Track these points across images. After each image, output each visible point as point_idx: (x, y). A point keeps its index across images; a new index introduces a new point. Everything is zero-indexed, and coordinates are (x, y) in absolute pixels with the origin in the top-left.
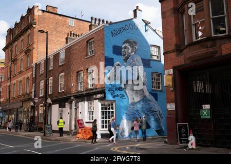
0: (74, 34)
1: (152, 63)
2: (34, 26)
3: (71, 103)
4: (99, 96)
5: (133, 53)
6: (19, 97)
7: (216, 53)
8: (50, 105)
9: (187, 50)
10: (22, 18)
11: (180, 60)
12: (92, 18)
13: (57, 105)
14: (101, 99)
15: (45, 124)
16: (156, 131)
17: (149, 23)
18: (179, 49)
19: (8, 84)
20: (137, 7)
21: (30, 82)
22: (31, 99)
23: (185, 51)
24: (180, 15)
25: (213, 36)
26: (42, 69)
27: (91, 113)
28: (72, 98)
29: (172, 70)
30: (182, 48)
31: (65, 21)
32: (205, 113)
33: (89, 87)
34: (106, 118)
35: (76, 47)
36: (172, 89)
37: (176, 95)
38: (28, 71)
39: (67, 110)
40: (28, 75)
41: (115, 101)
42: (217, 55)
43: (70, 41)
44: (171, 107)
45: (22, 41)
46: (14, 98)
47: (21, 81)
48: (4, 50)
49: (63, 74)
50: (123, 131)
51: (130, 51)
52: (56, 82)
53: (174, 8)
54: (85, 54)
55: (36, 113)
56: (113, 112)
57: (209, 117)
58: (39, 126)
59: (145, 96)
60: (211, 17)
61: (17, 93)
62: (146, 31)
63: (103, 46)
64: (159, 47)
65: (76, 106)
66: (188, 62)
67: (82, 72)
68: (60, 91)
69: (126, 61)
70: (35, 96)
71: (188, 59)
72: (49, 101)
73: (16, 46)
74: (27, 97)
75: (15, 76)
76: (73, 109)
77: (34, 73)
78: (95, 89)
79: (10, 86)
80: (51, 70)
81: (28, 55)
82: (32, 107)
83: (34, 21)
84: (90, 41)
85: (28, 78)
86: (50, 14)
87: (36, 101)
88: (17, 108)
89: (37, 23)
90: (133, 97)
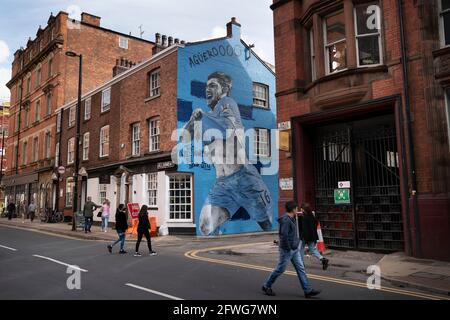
0: (127, 62)
1: (255, 111)
2: (60, 46)
3: (119, 176)
4: (167, 164)
5: (225, 95)
6: (33, 164)
7: (364, 95)
8: (85, 179)
9: (316, 88)
10: (40, 32)
11: (304, 107)
12: (157, 36)
13: (97, 180)
14: (168, 170)
15: (75, 211)
16: (259, 223)
17: (253, 46)
18: (302, 88)
19: (15, 143)
20: (233, 19)
21: (51, 141)
22: (53, 169)
23: (312, 91)
24: (305, 32)
25: (358, 66)
26: (72, 119)
27: (153, 193)
28: (121, 167)
29: (289, 123)
30: (308, 86)
31: (113, 41)
32: (342, 195)
33: (151, 150)
34: (177, 201)
35: (130, 83)
36: (288, 155)
37: (294, 164)
38: (48, 122)
39: (112, 187)
40: (49, 128)
41: (193, 174)
42: (365, 99)
43: (120, 73)
44: (286, 184)
45: (39, 71)
46: (24, 167)
47: (36, 139)
48: (9, 85)
49: (107, 126)
50: (206, 223)
51: (219, 91)
52: (95, 140)
54: (143, 94)
55: (61, 192)
56: (189, 192)
57: (348, 202)
58: (67, 213)
59: (242, 167)
60: (356, 35)
61: (29, 159)
62: (247, 59)
63: (175, 81)
64: (266, 87)
65: (127, 181)
66: (317, 110)
67: (139, 125)
68: (101, 156)
69: (213, 108)
70: (60, 165)
71: (317, 105)
72: (83, 172)
73: (29, 79)
74: (46, 165)
75: (27, 129)
76: (123, 187)
77: (59, 126)
78: (162, 153)
79: (17, 147)
80: (88, 121)
81: (49, 96)
82: (55, 182)
83: (60, 38)
84: (153, 73)
85: (48, 134)
86: (88, 28)
87: (61, 172)
88: (30, 184)
89: (65, 41)
90: (222, 167)
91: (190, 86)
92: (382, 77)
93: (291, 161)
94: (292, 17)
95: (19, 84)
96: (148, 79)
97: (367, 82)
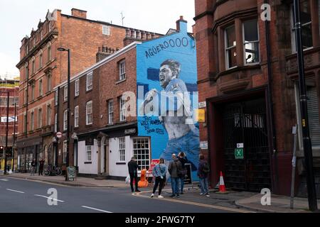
0: (107, 49)
2: (56, 37)
3: (99, 139)
5: (175, 77)
6: (38, 130)
7: (247, 85)
8: (76, 142)
11: (214, 91)
13: (84, 142)
14: (132, 135)
18: (213, 78)
19: (25, 113)
20: (181, 17)
21: (52, 111)
22: (53, 134)
23: (218, 81)
25: (245, 64)
26: (66, 95)
27: (122, 152)
28: (101, 133)
29: (205, 102)
31: (97, 30)
32: (239, 153)
33: (121, 120)
34: (139, 158)
35: (105, 69)
36: (205, 125)
37: (209, 132)
38: (49, 97)
39: (95, 148)
40: (50, 101)
41: (150, 137)
42: (248, 87)
44: (204, 145)
45: (41, 55)
46: (31, 132)
47: (40, 110)
48: (18, 66)
49: (91, 102)
51: (170, 74)
52: (83, 112)
53: (208, 29)
54: (115, 78)
55: (60, 152)
57: (242, 157)
58: (63, 168)
59: (190, 131)
60: (243, 42)
61: (36, 125)
63: (135, 70)
65: (105, 143)
66: (221, 94)
67: (113, 101)
68: (87, 124)
69: (165, 88)
70: (58, 130)
71: (221, 91)
72: (75, 136)
73: (33, 62)
74: (48, 131)
75: (33, 102)
76: (102, 147)
77: (56, 100)
78: (126, 122)
79: (26, 116)
80: (77, 97)
81: (49, 76)
82: (55, 144)
83: (56, 30)
84: (121, 62)
85: (49, 106)
86: (76, 21)
87: (58, 136)
88: (37, 146)
89: (60, 33)
90: (173, 132)
91: (146, 73)
92: (258, 72)
93: (206, 129)
94: (206, 28)
95: (26, 65)
96: (118, 67)
97: (249, 76)
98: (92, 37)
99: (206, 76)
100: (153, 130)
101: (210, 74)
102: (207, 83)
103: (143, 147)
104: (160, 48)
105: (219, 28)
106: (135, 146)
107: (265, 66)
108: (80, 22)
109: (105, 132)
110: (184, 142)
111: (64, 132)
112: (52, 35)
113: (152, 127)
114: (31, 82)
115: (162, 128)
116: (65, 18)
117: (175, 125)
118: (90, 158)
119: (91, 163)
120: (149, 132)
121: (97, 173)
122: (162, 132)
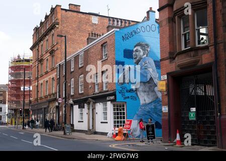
2: (57, 26)
3: (89, 104)
5: (145, 56)
6: (46, 97)
7: (198, 62)
8: (72, 106)
9: (177, 57)
10: (47, 17)
11: (172, 67)
12: (110, 20)
13: (77, 106)
14: (112, 101)
18: (172, 57)
19: (36, 84)
21: (55, 83)
22: (56, 100)
25: (197, 46)
27: (105, 114)
28: (89, 99)
29: (166, 76)
32: (192, 115)
33: (104, 89)
35: (93, 50)
39: (85, 110)
40: (54, 75)
41: (126, 103)
42: (199, 64)
44: (165, 109)
45: (47, 40)
46: (41, 98)
47: (47, 82)
48: (32, 49)
49: (83, 75)
52: (77, 83)
53: (169, 18)
55: (61, 113)
56: (124, 113)
57: (195, 119)
59: (157, 98)
60: (196, 28)
61: (44, 93)
65: (93, 107)
66: (178, 69)
68: (80, 92)
69: (138, 64)
70: (59, 97)
71: (178, 66)
72: (71, 101)
73: (42, 45)
74: (52, 97)
75: (42, 76)
76: (91, 110)
77: (58, 74)
78: (108, 91)
79: (37, 86)
80: (73, 72)
81: (53, 56)
82: (57, 107)
83: (58, 21)
84: (104, 45)
85: (53, 79)
86: (72, 13)
87: (59, 101)
88: (45, 108)
89: (60, 23)
90: (144, 98)
91: (123, 53)
93: (167, 97)
94: (167, 17)
95: (37, 48)
96: (102, 49)
97: (199, 54)
98: (84, 26)
99: (167, 55)
100: (128, 97)
101: (170, 53)
102: (167, 61)
103: (121, 110)
104: (134, 34)
105: (176, 17)
106: (114, 110)
107: (212, 47)
108: (75, 14)
109: (93, 98)
110: (153, 107)
111: (63, 98)
112: (54, 25)
113: (127, 94)
114: (40, 61)
115: (135, 96)
116: (64, 11)
117: (145, 93)
118: (82, 118)
119: (83, 122)
120: (125, 98)
121: (87, 130)
122: (136, 98)
